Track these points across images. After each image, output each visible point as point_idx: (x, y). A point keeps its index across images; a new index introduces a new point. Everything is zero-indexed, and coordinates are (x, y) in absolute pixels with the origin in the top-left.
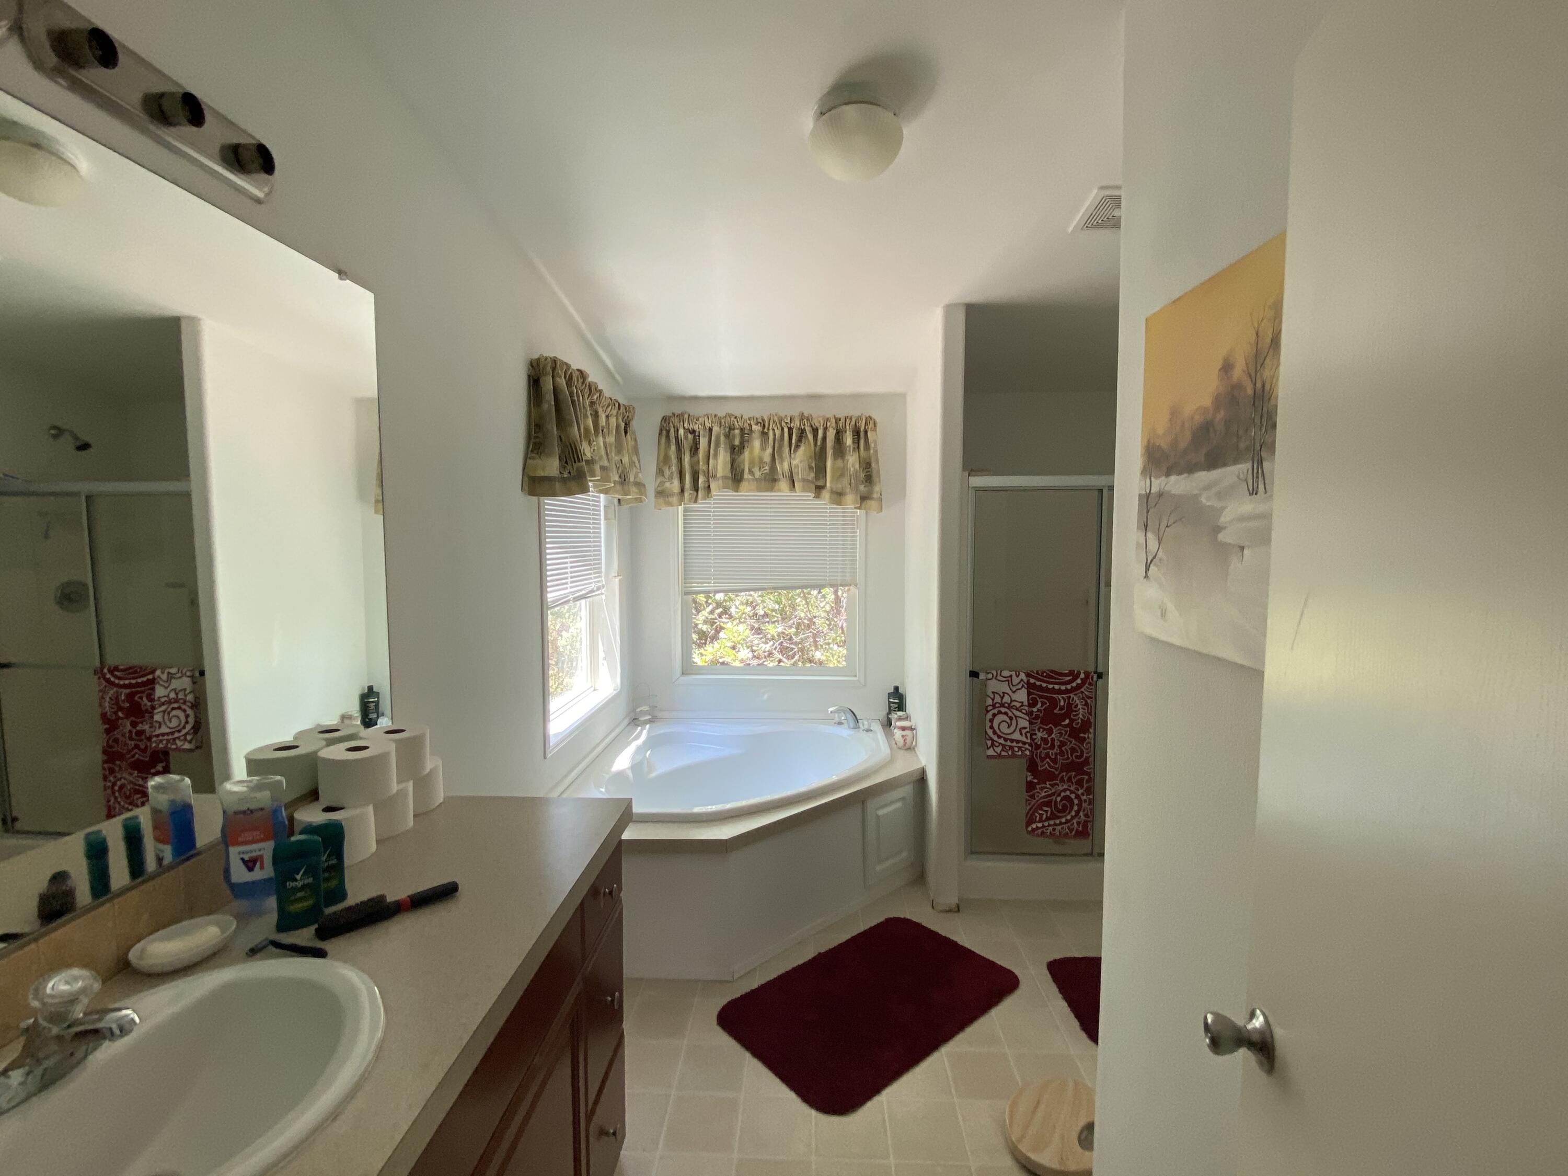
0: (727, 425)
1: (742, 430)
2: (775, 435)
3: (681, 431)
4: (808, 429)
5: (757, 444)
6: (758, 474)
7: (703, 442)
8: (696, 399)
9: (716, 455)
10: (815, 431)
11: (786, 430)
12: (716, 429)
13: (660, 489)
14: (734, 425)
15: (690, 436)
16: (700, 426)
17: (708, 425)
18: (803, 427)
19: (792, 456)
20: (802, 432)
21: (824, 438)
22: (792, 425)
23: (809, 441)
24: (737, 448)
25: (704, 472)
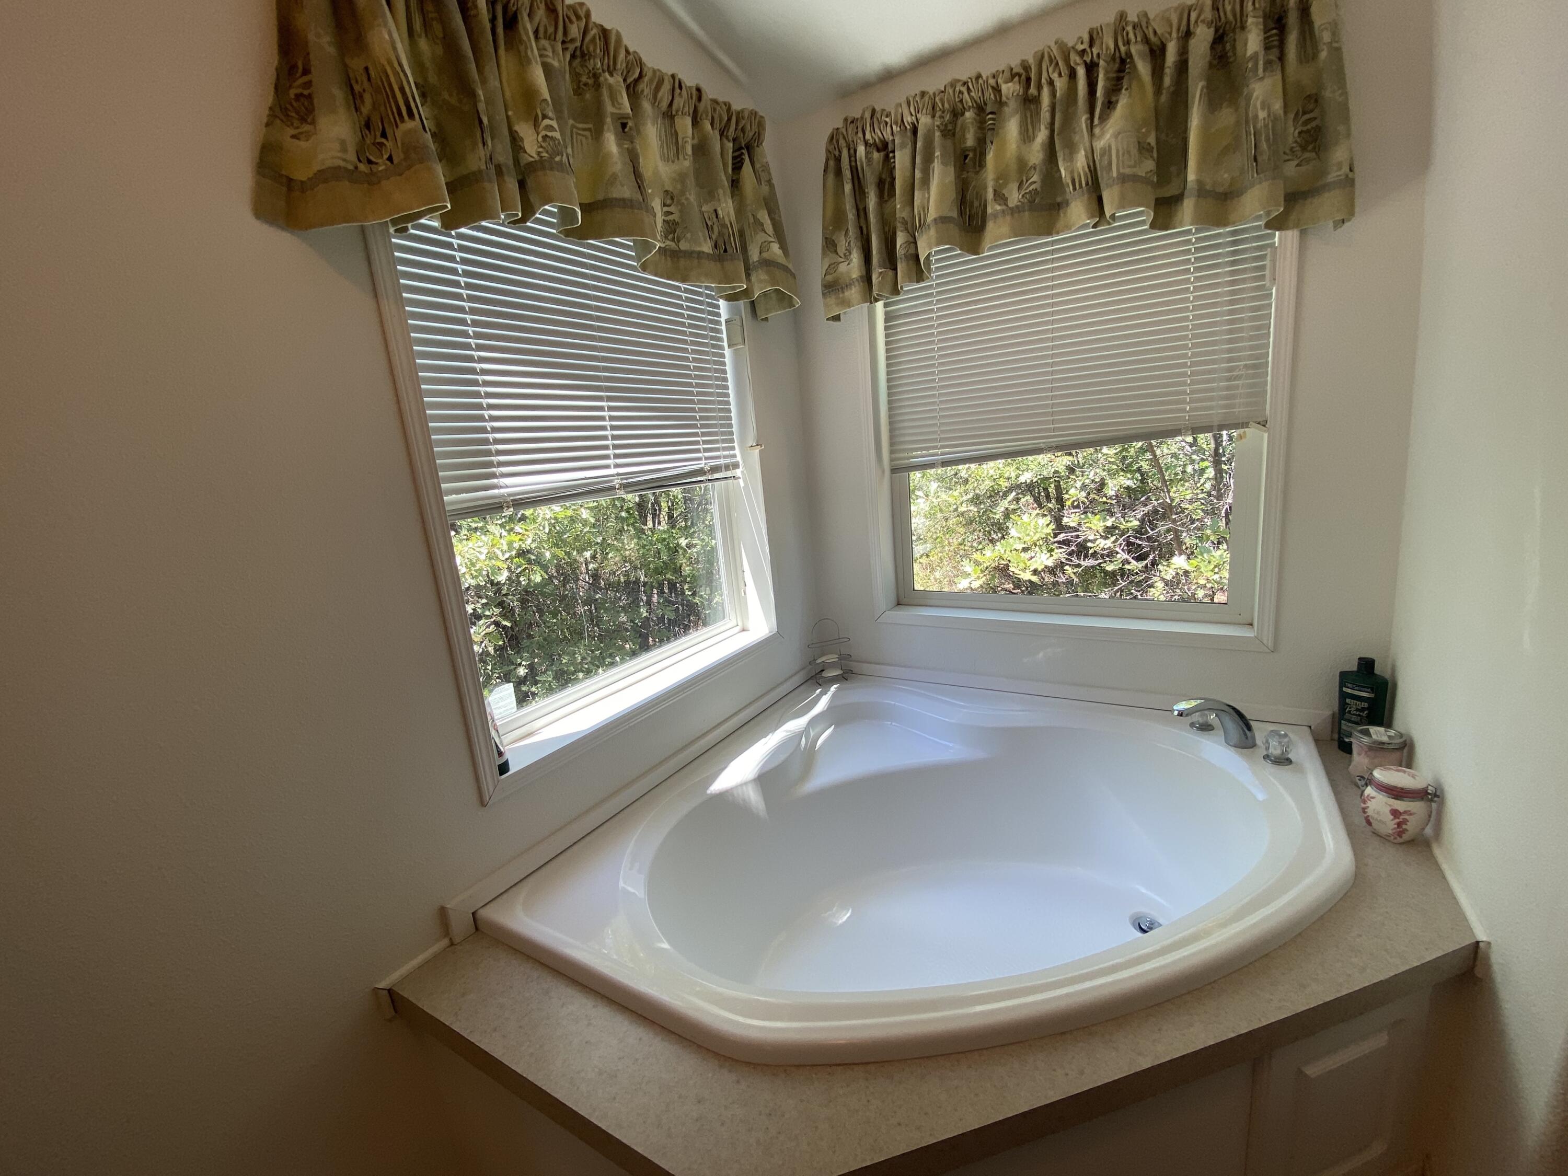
0: (946, 105)
1: (980, 109)
2: (1053, 93)
3: (861, 149)
4: (1136, 49)
5: (1012, 128)
6: (1014, 197)
7: (901, 159)
8: (889, 76)
9: (926, 181)
10: (1156, 53)
11: (1081, 72)
12: (925, 120)
13: (829, 278)
14: (961, 101)
15: (876, 155)
16: (894, 127)
17: (908, 119)
18: (1123, 49)
19: (1097, 131)
20: (1123, 64)
21: (1182, 66)
22: (1095, 51)
23: (1142, 86)
24: (971, 155)
25: (905, 223)
